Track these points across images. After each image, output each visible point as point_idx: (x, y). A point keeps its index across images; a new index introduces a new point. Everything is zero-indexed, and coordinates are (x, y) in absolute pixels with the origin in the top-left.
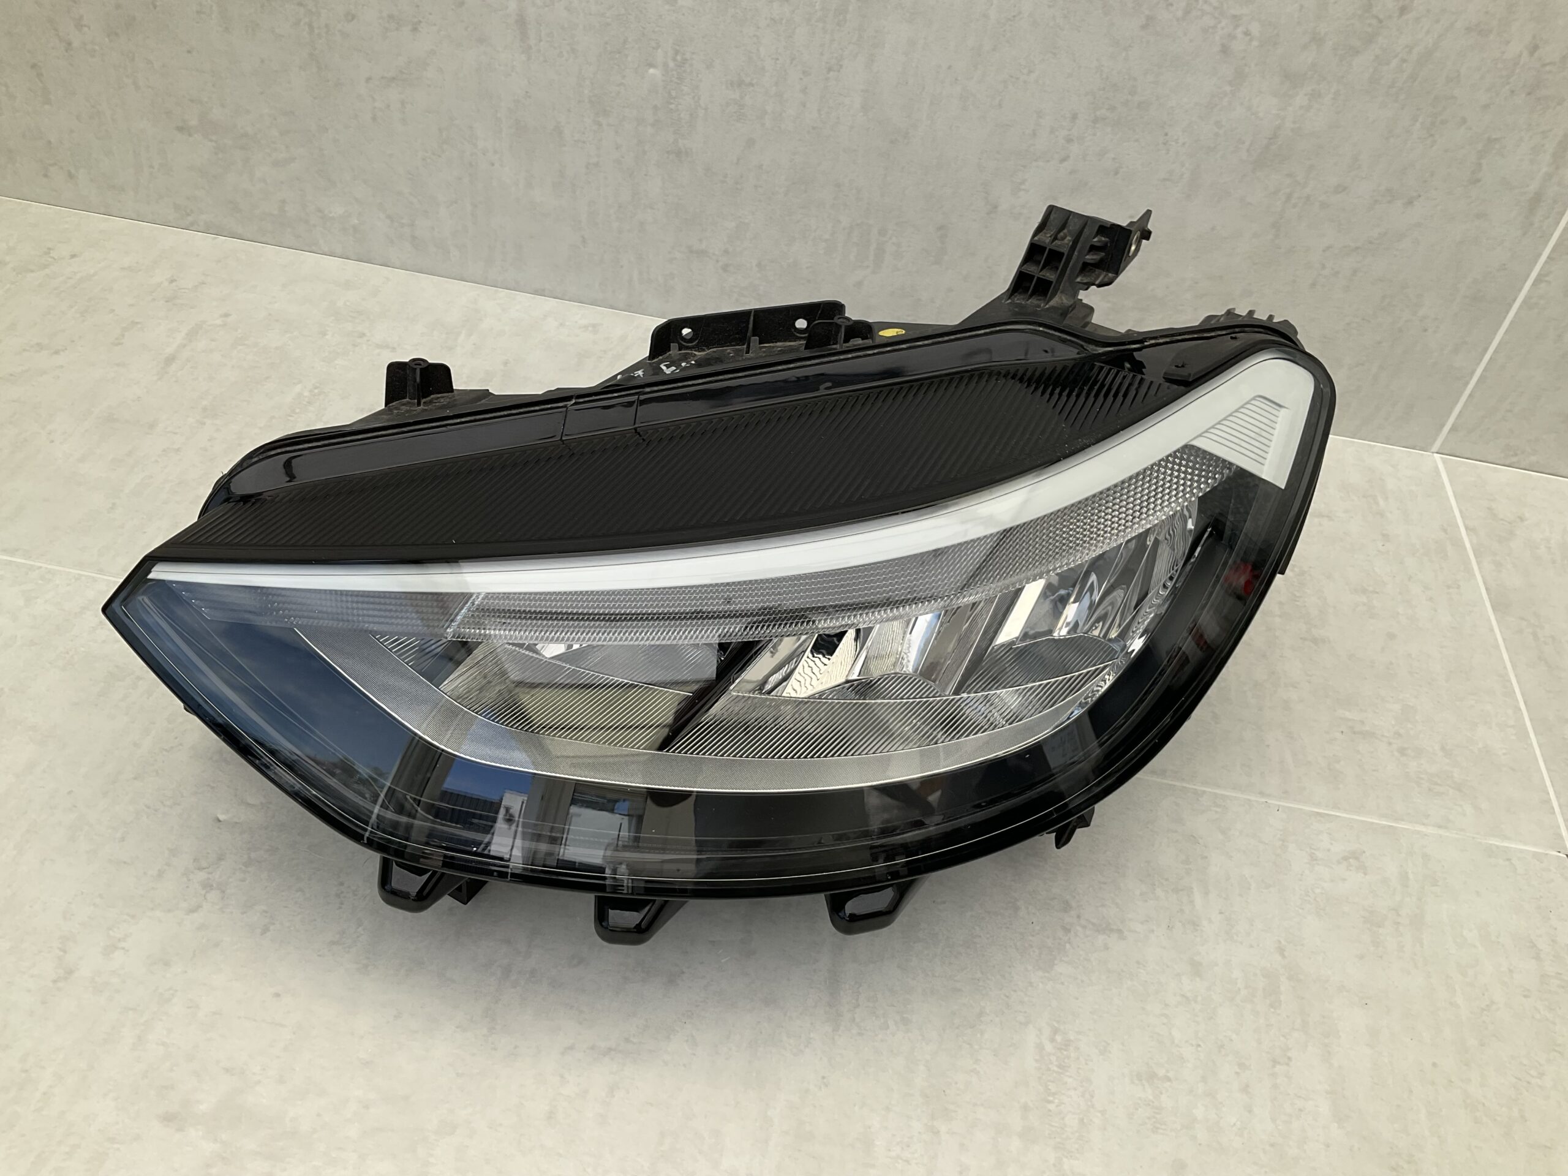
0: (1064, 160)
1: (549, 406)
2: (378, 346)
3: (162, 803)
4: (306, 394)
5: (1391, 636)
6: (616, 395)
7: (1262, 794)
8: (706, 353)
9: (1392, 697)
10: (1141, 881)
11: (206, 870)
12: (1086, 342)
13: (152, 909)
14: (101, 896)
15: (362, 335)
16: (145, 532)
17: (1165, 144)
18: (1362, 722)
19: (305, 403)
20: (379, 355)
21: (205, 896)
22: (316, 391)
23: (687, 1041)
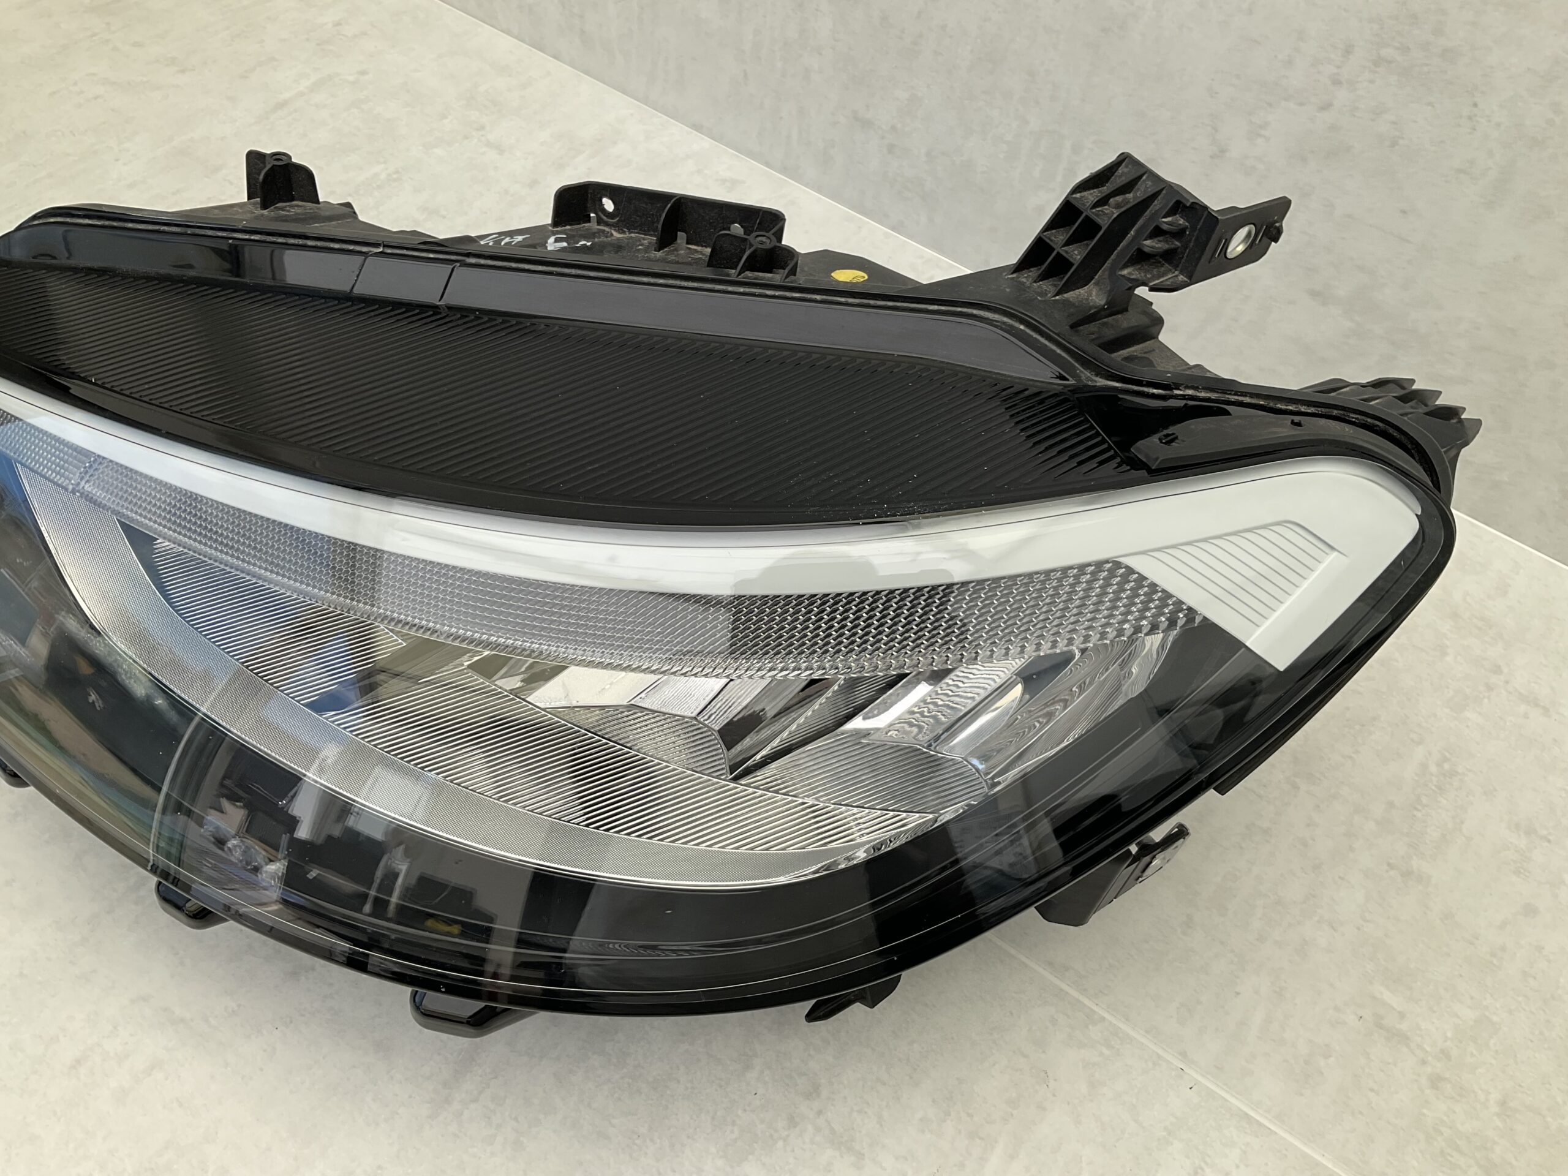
0: (1326, 107)
5: (1530, 910)
7: (1183, 1055)
9: (1472, 998)
10: (934, 1101)
12: (1082, 365)
17: (1470, 118)
18: (1402, 1016)
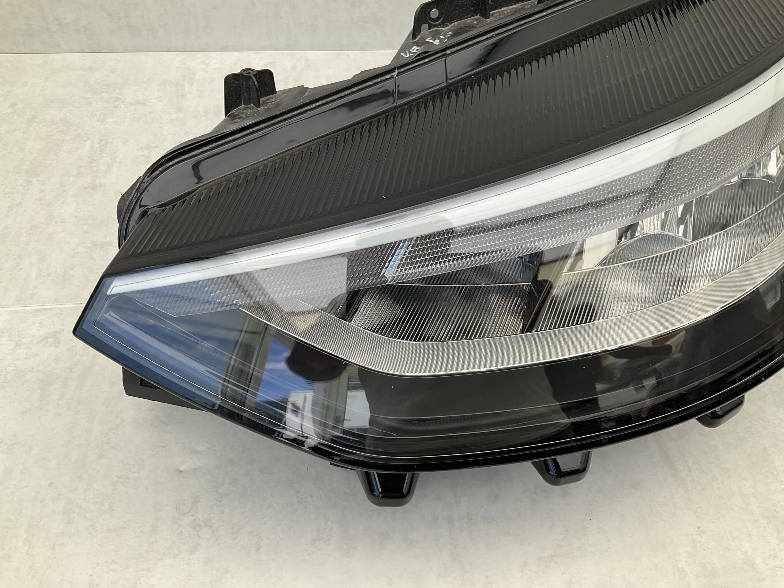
1: (379, 80)
2: (131, 104)
3: (130, 471)
4: (96, 146)
6: (426, 60)
8: (449, 27)
11: (190, 514)
13: (161, 559)
14: (114, 562)
15: (118, 99)
16: (21, 269)
19: (99, 152)
20: (135, 110)
21: (198, 535)
22: (103, 142)
23: (599, 532)
